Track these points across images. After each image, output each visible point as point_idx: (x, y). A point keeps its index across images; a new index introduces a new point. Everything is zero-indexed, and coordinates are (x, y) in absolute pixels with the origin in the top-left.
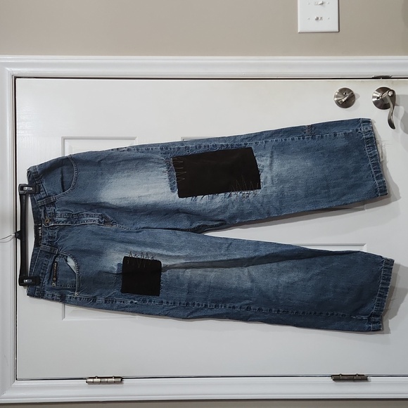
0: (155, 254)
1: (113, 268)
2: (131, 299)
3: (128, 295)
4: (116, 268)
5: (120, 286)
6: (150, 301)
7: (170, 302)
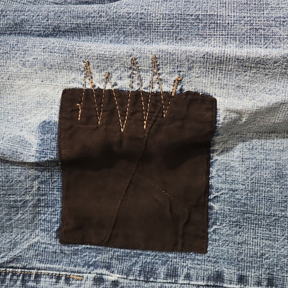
0: (191, 62)
1: (23, 142)
2: (95, 265)
3: (88, 253)
4: (34, 140)
5: (53, 216)
6: (172, 274)
7: (252, 274)
